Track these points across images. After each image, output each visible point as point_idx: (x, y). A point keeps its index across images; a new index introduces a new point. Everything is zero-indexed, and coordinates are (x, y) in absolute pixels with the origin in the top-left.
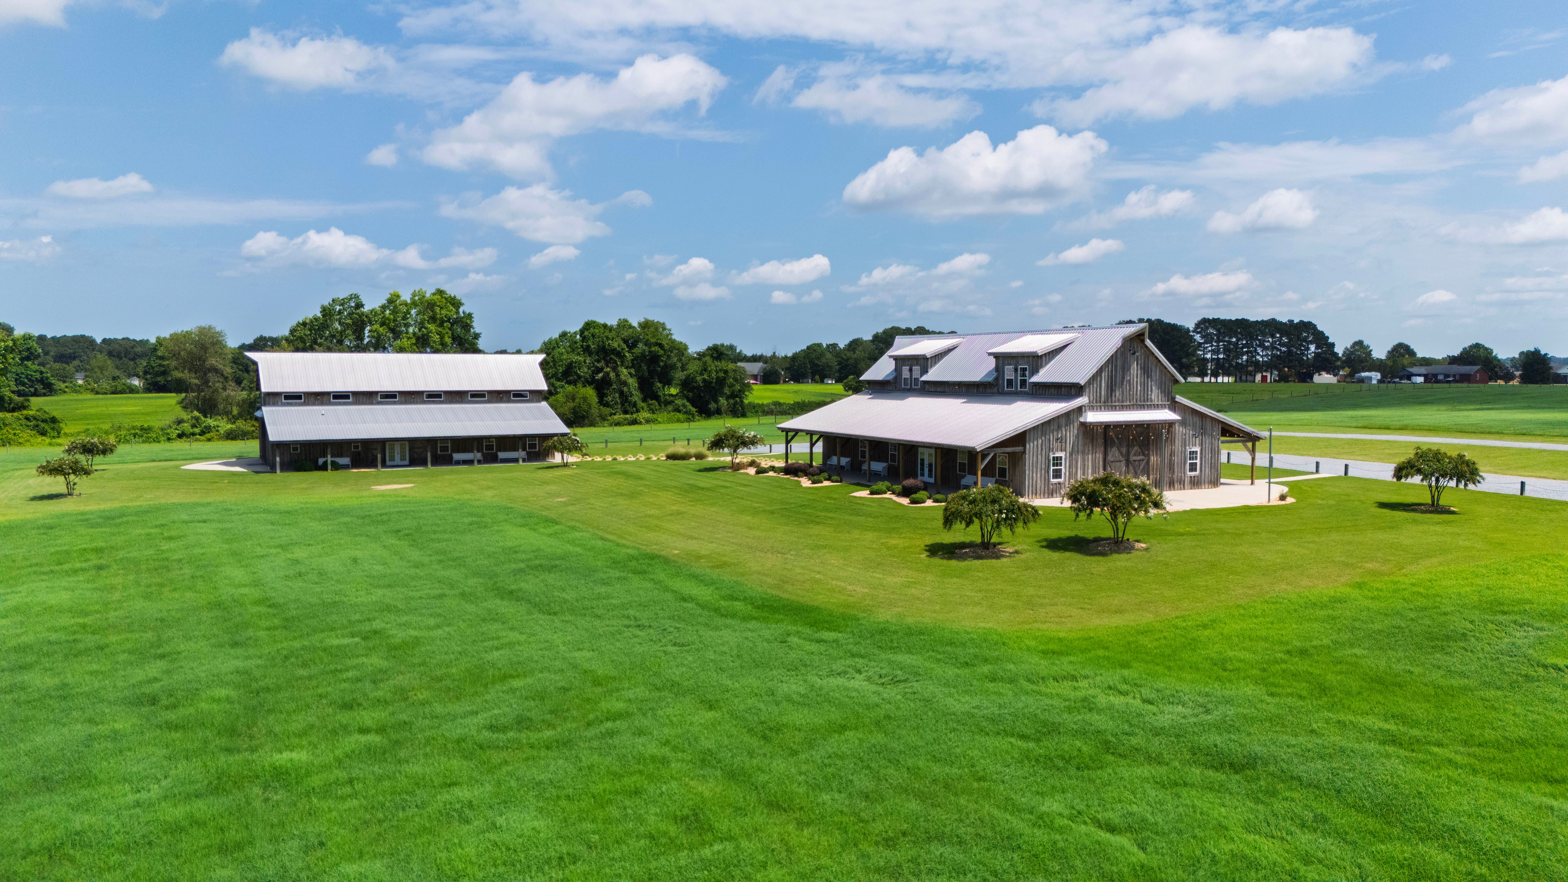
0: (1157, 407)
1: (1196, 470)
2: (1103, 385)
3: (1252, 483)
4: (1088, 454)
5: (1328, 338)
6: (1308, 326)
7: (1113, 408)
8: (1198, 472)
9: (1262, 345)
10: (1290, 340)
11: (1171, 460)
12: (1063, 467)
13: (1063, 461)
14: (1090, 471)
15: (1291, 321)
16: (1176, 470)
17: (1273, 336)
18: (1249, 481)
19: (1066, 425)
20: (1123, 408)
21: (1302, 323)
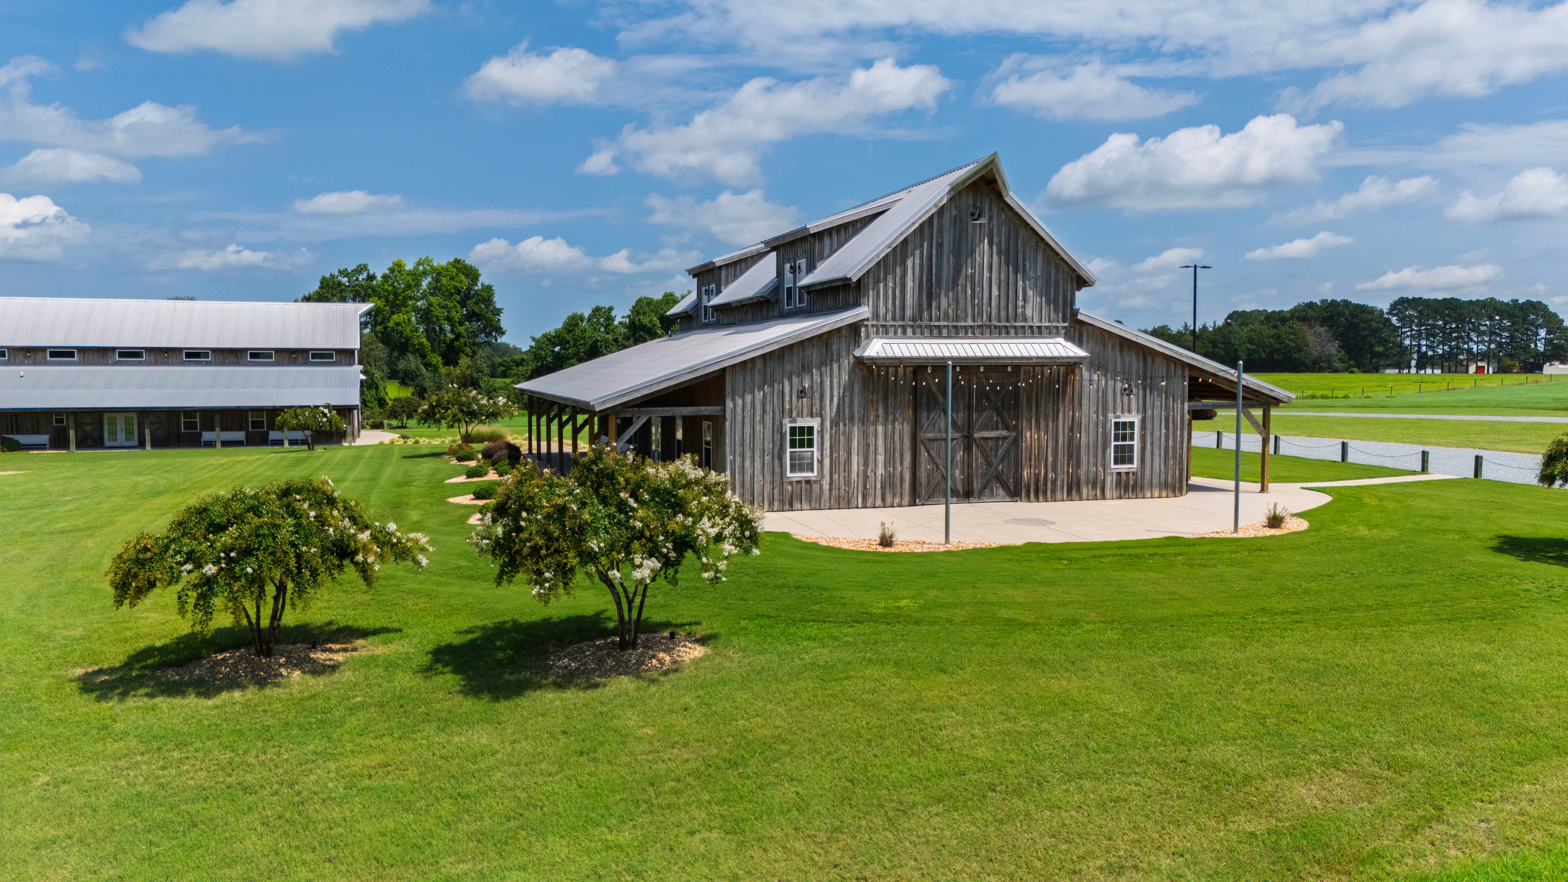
0: (1037, 332)
1: (1131, 461)
2: (909, 283)
3: (1263, 490)
4: (875, 423)
5: (1563, 321)
6: (1536, 307)
7: (935, 332)
8: (1135, 466)
9: (1476, 329)
10: (1513, 324)
11: (1071, 440)
12: (815, 449)
13: (816, 437)
14: (881, 458)
15: (1515, 301)
16: (1084, 459)
17: (1491, 318)
18: (1258, 486)
19: (822, 364)
20: (955, 332)
21: (1529, 303)
